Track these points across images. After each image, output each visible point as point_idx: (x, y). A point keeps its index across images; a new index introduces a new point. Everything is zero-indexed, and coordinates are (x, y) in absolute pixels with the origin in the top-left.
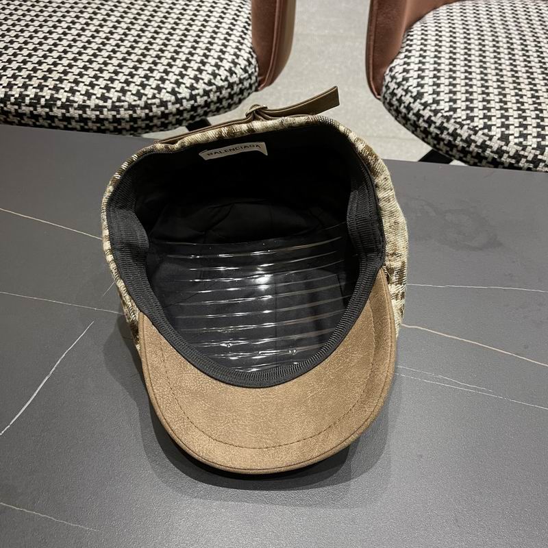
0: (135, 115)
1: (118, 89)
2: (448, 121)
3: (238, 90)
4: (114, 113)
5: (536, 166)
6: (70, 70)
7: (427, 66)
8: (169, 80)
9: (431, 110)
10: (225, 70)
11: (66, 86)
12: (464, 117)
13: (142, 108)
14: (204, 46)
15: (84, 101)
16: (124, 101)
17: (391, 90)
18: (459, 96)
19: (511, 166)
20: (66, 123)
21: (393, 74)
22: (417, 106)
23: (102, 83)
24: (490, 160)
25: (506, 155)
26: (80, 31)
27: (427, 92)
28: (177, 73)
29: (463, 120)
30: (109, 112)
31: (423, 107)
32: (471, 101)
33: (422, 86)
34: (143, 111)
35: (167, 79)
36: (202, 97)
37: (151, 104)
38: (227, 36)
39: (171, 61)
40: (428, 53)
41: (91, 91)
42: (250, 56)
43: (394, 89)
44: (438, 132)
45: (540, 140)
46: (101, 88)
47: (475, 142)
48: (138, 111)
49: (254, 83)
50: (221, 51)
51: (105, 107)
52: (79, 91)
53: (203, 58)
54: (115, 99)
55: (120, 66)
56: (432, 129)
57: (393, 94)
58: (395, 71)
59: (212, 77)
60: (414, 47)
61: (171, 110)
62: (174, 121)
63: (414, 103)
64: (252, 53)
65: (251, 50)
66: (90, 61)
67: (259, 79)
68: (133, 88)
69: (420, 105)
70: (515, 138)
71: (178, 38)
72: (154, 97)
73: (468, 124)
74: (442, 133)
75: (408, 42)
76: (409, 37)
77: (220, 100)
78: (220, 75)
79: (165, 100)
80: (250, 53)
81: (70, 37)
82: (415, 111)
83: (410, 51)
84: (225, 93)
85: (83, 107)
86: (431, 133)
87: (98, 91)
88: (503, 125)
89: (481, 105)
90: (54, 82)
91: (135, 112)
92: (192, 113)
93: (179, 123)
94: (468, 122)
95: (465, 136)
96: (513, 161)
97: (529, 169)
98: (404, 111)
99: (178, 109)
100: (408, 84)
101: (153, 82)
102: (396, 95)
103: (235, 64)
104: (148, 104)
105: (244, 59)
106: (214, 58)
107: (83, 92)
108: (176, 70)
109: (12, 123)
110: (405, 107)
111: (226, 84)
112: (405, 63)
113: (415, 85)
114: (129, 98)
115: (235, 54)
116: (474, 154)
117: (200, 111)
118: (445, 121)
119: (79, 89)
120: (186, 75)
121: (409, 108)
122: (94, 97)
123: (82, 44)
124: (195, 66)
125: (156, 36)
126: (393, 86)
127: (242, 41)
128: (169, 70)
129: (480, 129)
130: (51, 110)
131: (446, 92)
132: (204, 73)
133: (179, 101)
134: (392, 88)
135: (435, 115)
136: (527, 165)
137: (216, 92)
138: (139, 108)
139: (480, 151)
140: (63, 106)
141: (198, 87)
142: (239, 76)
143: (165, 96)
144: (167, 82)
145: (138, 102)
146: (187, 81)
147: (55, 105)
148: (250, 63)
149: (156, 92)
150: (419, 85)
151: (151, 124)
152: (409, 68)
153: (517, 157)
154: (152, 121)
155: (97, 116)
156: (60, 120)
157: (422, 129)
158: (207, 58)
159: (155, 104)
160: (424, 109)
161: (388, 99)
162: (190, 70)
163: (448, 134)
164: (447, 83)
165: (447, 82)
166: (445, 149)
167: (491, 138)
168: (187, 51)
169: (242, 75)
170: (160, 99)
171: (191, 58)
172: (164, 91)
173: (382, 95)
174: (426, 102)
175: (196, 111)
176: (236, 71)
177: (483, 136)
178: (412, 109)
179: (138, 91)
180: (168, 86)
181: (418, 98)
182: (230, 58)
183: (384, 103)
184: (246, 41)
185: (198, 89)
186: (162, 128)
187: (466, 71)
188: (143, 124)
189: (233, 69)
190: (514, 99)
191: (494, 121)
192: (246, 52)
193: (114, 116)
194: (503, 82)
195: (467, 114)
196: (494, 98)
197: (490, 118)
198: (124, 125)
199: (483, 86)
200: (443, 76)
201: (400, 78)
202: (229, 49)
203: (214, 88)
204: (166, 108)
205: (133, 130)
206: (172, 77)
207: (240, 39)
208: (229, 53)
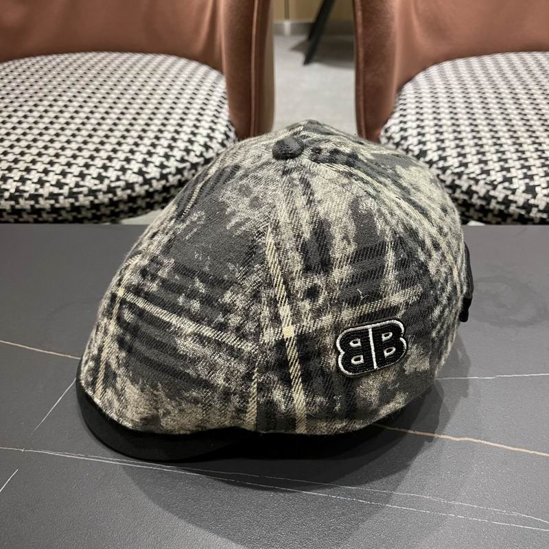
0: (96, 202)
1: (77, 174)
2: (460, 178)
4: (72, 200)
6: (21, 158)
7: (426, 122)
8: (135, 160)
9: (438, 168)
10: (200, 145)
11: (16, 175)
12: (478, 172)
14: (175, 123)
15: (36, 190)
16: (82, 186)
18: (467, 150)
19: (543, 222)
20: (16, 217)
21: (389, 134)
23: (58, 168)
24: (516, 217)
25: (534, 210)
26: (38, 119)
27: (430, 149)
28: (144, 151)
29: (478, 175)
30: (67, 200)
32: (483, 154)
33: (424, 143)
34: (106, 196)
35: (133, 159)
36: (174, 175)
37: (115, 187)
38: (200, 111)
39: (137, 140)
40: (425, 110)
41: (45, 178)
42: (227, 129)
46: (56, 174)
47: (495, 198)
48: (100, 196)
50: (195, 126)
51: (61, 194)
52: (31, 179)
53: (175, 134)
54: (72, 185)
55: (80, 149)
58: (391, 131)
59: (184, 153)
60: (409, 105)
61: (139, 192)
62: (144, 205)
65: (228, 123)
66: (46, 148)
68: (94, 172)
70: (544, 188)
71: (146, 117)
72: (118, 179)
73: (485, 179)
74: (455, 192)
75: (401, 102)
76: (401, 97)
78: (194, 151)
79: (131, 181)
80: (227, 126)
81: (25, 126)
83: (405, 110)
85: (35, 197)
87: (52, 178)
88: (526, 176)
89: (495, 157)
91: (96, 197)
92: (164, 194)
94: (484, 176)
95: (482, 192)
96: (545, 216)
99: (147, 191)
100: (408, 143)
101: (117, 164)
103: (211, 138)
104: (111, 188)
105: (221, 133)
106: (187, 134)
107: (36, 180)
111: (201, 160)
112: (401, 122)
113: (416, 143)
114: (90, 183)
115: (210, 128)
116: (496, 212)
118: (456, 177)
119: (30, 177)
120: (155, 153)
122: (47, 185)
123: (39, 131)
124: (165, 143)
125: (122, 117)
127: (218, 115)
128: (136, 149)
129: (500, 183)
131: (452, 147)
132: (176, 149)
133: (147, 182)
135: (444, 173)
137: (190, 170)
138: (101, 193)
139: (503, 207)
140: (12, 197)
141: (169, 165)
142: (216, 151)
143: (131, 177)
144: (133, 162)
145: (100, 187)
146: (157, 160)
147: (3, 196)
148: (228, 137)
149: (120, 173)
150: (420, 142)
151: (117, 210)
152: (406, 126)
154: (117, 207)
155: (52, 205)
156: (9, 214)
158: (178, 134)
159: (119, 187)
162: (159, 147)
163: (462, 192)
164: (452, 138)
167: (514, 191)
168: (156, 129)
169: (219, 149)
170: (126, 181)
171: (160, 135)
172: (129, 172)
174: (431, 160)
175: (168, 192)
176: (213, 146)
177: (504, 191)
179: (100, 174)
181: (421, 157)
182: (205, 132)
184: (222, 115)
185: (169, 167)
186: (131, 214)
187: (471, 124)
188: (107, 211)
189: (209, 144)
190: (532, 148)
191: (513, 173)
192: (222, 126)
193: (72, 204)
194: (515, 132)
195: (482, 168)
196: (509, 148)
197: (508, 170)
198: (84, 213)
199: (493, 137)
200: (446, 131)
201: (397, 138)
202: (203, 123)
203: (187, 165)
204: (133, 190)
205: (97, 219)
206: (139, 157)
207: (215, 113)
208: (203, 127)
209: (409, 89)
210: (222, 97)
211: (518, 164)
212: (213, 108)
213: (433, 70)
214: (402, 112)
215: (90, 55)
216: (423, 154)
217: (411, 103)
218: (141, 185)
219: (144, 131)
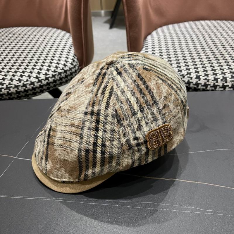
0: (18, 90)
1: (9, 79)
3: (70, 73)
4: (8, 90)
5: (216, 88)
7: (156, 51)
10: (62, 65)
12: (177, 71)
14: (51, 56)
16: (12, 84)
18: (173, 62)
19: (204, 90)
24: (193, 89)
25: (200, 85)
28: (38, 68)
30: (5, 91)
32: (179, 63)
34: (23, 88)
36: (51, 78)
37: (26, 84)
38: (62, 50)
39: (35, 64)
40: (156, 46)
45: (214, 76)
48: (20, 88)
49: (77, 70)
50: (60, 57)
51: (3, 88)
53: (51, 61)
54: (7, 84)
55: (10, 69)
59: (55, 68)
61: (37, 86)
62: (39, 91)
65: (74, 55)
67: (80, 68)
68: (17, 78)
70: (203, 76)
71: (39, 54)
72: (27, 81)
75: (146, 43)
77: (61, 79)
78: (60, 67)
79: (33, 81)
80: (73, 56)
84: (63, 75)
88: (196, 72)
89: (184, 65)
91: (18, 89)
92: (48, 86)
93: (42, 92)
94: (179, 72)
96: (204, 88)
97: (212, 90)
99: (40, 85)
101: (26, 74)
103: (67, 62)
105: (71, 59)
106: (56, 60)
111: (63, 71)
112: (146, 52)
114: (15, 83)
115: (66, 57)
117: (52, 85)
120: (43, 69)
124: (47, 64)
125: (28, 54)
128: (34, 68)
129: (186, 75)
132: (52, 67)
133: (40, 81)
136: (211, 89)
137: (58, 75)
139: (188, 85)
141: (49, 73)
142: (69, 67)
143: (33, 80)
144: (33, 73)
145: (19, 84)
146: (44, 72)
148: (74, 61)
149: (28, 78)
153: (206, 85)
154: (27, 92)
158: (53, 61)
159: (28, 84)
162: (44, 66)
164: (166, 57)
167: (191, 78)
168: (43, 59)
169: (71, 66)
170: (31, 81)
171: (45, 61)
172: (32, 77)
177: (188, 78)
179: (19, 79)
180: (34, 75)
182: (64, 59)
184: (71, 52)
185: (49, 75)
186: (34, 95)
187: (174, 51)
188: (23, 94)
189: (66, 64)
190: (198, 60)
191: (191, 71)
192: (71, 56)
193: (8, 92)
194: (192, 54)
195: (178, 69)
196: (189, 60)
197: (189, 70)
198: (13, 96)
199: (183, 56)
200: (164, 55)
202: (63, 56)
203: (57, 73)
204: (34, 85)
205: (19, 98)
206: (36, 71)
207: (68, 51)
208: (63, 57)
209: (149, 38)
210: (71, 44)
211: (193, 67)
212: (67, 49)
213: (159, 30)
214: (146, 48)
215: (15, 28)
217: (150, 44)
218: (37, 83)
219: (38, 60)
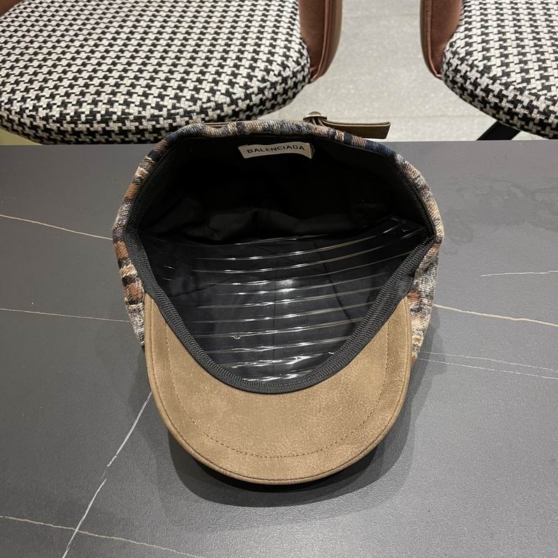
1: (172, 96)
2: (521, 94)
3: (292, 84)
4: (170, 121)
6: (121, 82)
7: (491, 36)
8: (222, 81)
9: (501, 84)
10: (278, 64)
11: (120, 98)
12: (540, 87)
13: (198, 114)
14: (253, 42)
15: (140, 112)
16: (179, 108)
17: (453, 67)
18: (530, 65)
20: (122, 137)
21: (454, 49)
22: (484, 81)
23: (155, 91)
26: (126, 41)
27: (495, 65)
28: (229, 73)
29: (539, 91)
30: (165, 121)
31: (491, 81)
32: (545, 69)
33: (488, 59)
34: (199, 116)
35: (220, 81)
36: (257, 95)
37: (207, 108)
38: (274, 29)
39: (221, 61)
40: (490, 23)
41: (145, 101)
42: (301, 47)
43: (457, 65)
44: (512, 106)
46: (154, 97)
47: (554, 113)
48: (195, 116)
49: (307, 75)
50: (271, 45)
51: (161, 116)
52: (133, 103)
53: (254, 54)
54: (170, 107)
55: (171, 72)
56: (504, 104)
57: (456, 71)
58: (457, 46)
59: (265, 73)
60: (474, 18)
61: (227, 112)
63: (481, 78)
64: (303, 44)
65: (301, 41)
66: (141, 71)
67: (311, 70)
68: (187, 94)
69: (488, 80)
71: (225, 37)
72: (209, 100)
73: (546, 95)
74: (515, 107)
76: (466, 8)
77: (274, 97)
78: (273, 71)
79: (220, 102)
80: (300, 44)
81: (116, 48)
82: (483, 87)
83: (470, 23)
84: (279, 88)
85: (139, 119)
86: (503, 109)
87: (152, 101)
90: (107, 96)
91: (191, 118)
92: (248, 113)
94: (545, 92)
95: (542, 108)
98: (470, 87)
99: (234, 111)
100: (473, 58)
101: (206, 85)
102: (459, 71)
103: (287, 57)
104: (204, 109)
105: (295, 51)
106: (265, 53)
107: (138, 103)
108: (228, 70)
109: (69, 142)
110: (471, 83)
111: (279, 79)
112: (466, 37)
113: (480, 58)
114: (185, 104)
115: (286, 47)
116: (554, 126)
118: (518, 93)
119: (133, 101)
120: (238, 74)
121: (476, 84)
122: (148, 107)
123: (130, 54)
124: (247, 64)
125: (202, 37)
126: (455, 62)
127: (291, 32)
128: (221, 70)
130: (108, 125)
131: (515, 62)
132: (257, 70)
133: (234, 102)
134: (455, 65)
135: (507, 89)
137: (270, 89)
138: (195, 114)
140: (120, 120)
141: (252, 85)
142: (291, 69)
143: (220, 98)
144: (220, 83)
145: (193, 108)
146: (241, 81)
147: (111, 119)
148: (302, 55)
149: (210, 95)
150: (485, 58)
152: (471, 41)
155: (154, 126)
156: (117, 134)
157: (492, 105)
158: (258, 54)
159: (210, 107)
160: (493, 84)
161: (451, 76)
162: (242, 68)
163: (523, 107)
164: (516, 53)
165: (515, 51)
166: (519, 123)
168: (236, 49)
169: (295, 68)
170: (216, 102)
171: (241, 56)
172: (218, 93)
173: (443, 73)
174: (495, 76)
175: (251, 111)
176: (289, 65)
178: (480, 85)
179: (192, 96)
180: (222, 87)
181: (485, 72)
182: (281, 51)
183: (446, 82)
184: (295, 32)
185: (252, 87)
187: (534, 38)
189: (286, 63)
192: (296, 44)
193: (170, 125)
195: (543, 84)
199: (555, 52)
200: (511, 46)
201: (462, 53)
202: (278, 42)
203: (268, 84)
204: (222, 110)
206: (225, 78)
207: (289, 31)
208: (279, 46)
212: (286, 25)
216: (487, 69)
217: (475, 15)
